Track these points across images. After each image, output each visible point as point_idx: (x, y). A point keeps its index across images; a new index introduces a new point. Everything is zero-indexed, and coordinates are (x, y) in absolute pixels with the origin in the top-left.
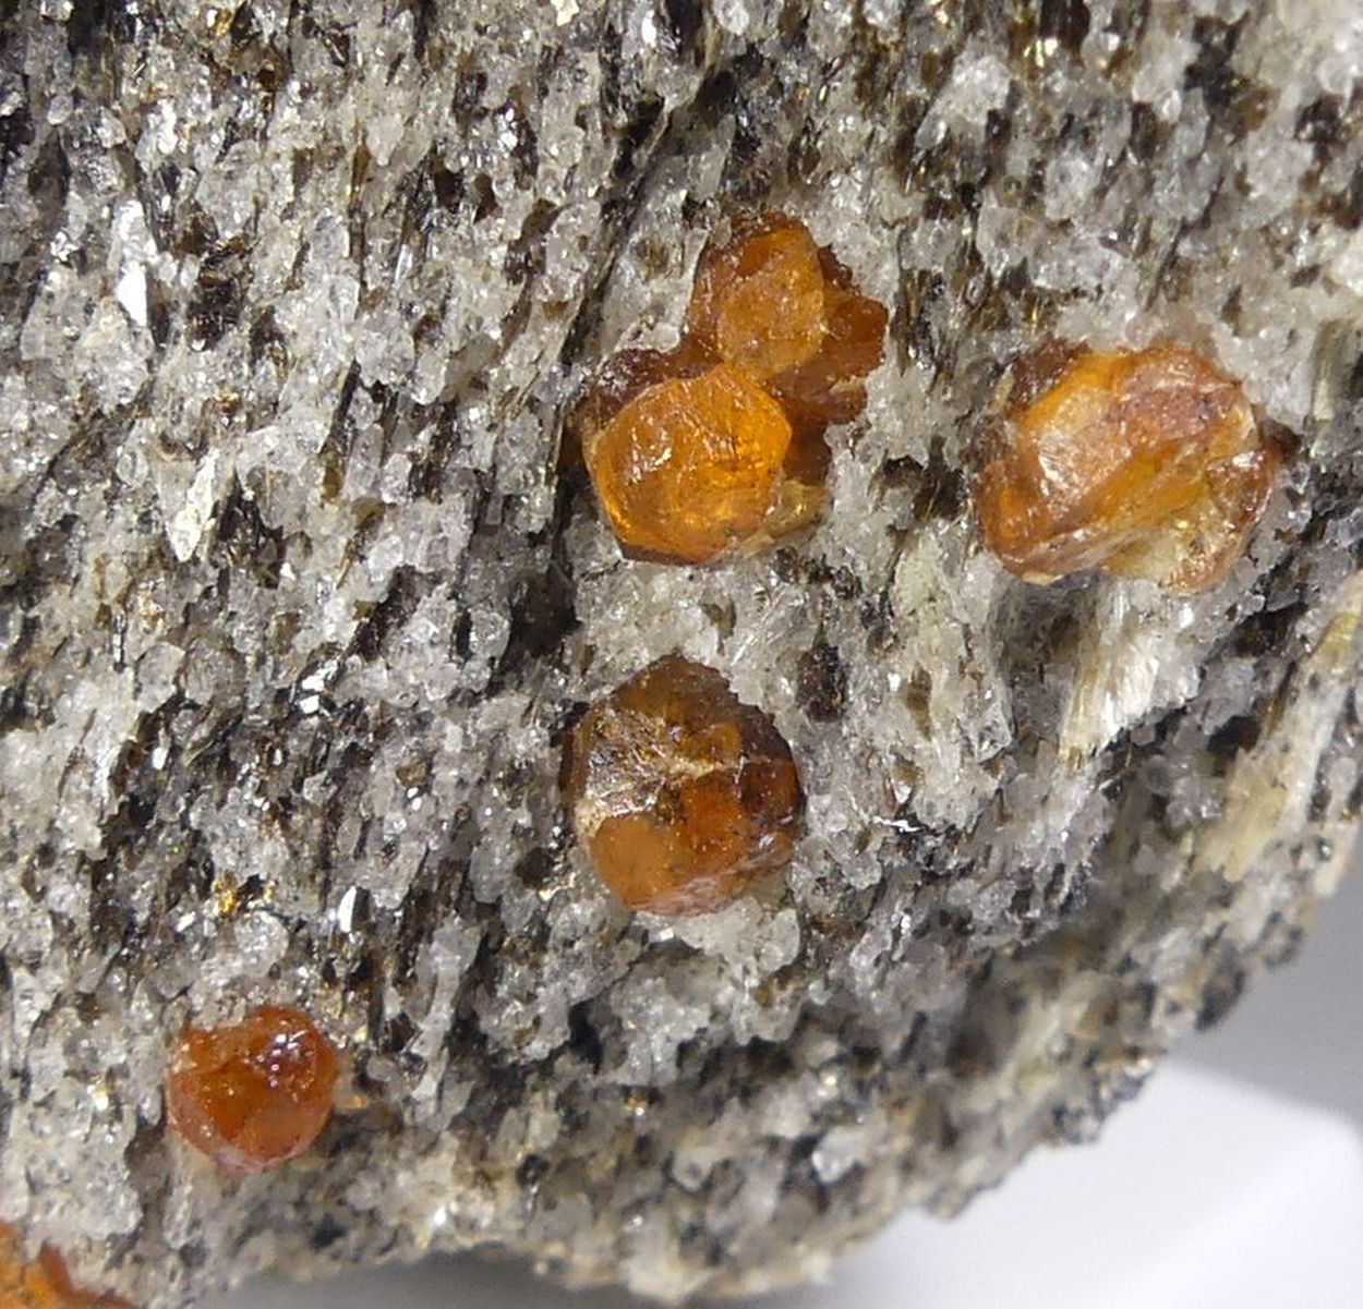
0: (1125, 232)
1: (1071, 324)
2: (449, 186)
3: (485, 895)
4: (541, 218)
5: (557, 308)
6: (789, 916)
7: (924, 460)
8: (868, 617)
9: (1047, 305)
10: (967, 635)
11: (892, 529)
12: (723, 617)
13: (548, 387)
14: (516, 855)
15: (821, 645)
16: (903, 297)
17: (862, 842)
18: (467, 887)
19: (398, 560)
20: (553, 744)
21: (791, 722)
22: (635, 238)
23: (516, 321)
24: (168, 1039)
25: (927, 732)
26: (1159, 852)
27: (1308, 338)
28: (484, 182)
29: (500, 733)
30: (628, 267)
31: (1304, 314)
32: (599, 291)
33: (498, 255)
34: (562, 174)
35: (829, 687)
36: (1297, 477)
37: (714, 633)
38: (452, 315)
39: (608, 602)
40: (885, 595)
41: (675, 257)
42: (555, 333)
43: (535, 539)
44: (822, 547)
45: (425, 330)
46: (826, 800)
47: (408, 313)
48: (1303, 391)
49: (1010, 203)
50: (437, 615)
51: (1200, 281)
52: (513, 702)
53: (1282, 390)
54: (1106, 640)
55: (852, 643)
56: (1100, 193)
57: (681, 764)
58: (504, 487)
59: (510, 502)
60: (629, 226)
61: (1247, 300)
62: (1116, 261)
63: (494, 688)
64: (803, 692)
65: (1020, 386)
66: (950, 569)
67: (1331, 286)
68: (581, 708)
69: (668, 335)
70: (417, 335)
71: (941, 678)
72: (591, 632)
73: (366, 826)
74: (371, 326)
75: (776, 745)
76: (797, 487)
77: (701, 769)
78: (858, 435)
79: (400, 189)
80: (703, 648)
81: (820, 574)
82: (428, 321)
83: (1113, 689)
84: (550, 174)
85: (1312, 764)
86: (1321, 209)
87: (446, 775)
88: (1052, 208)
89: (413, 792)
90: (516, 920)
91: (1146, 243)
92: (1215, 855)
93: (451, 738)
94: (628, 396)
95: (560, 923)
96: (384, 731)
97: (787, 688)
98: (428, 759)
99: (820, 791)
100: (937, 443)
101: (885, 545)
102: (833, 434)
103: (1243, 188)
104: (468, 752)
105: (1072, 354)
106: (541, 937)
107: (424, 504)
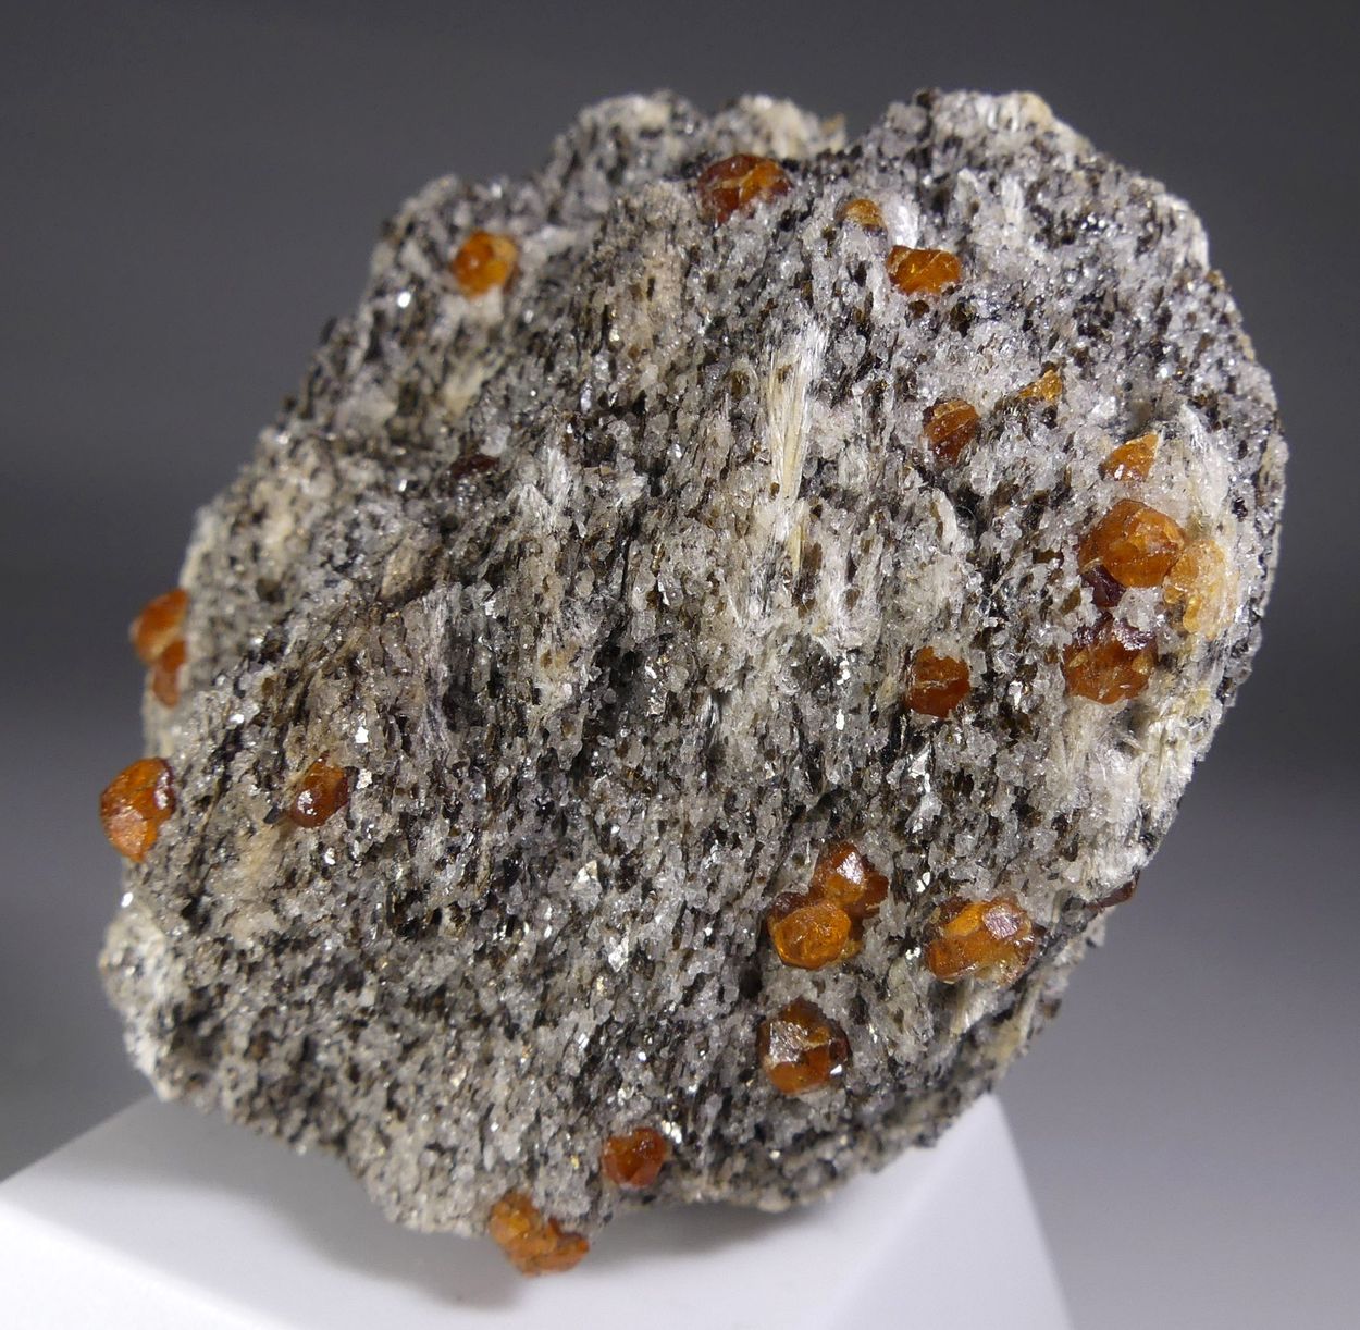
0: (985, 860)
1: (963, 891)
2: (722, 836)
3: (726, 1085)
4: (758, 847)
5: (761, 879)
6: (842, 1092)
7: (903, 936)
8: (877, 987)
9: (956, 884)
10: (919, 997)
11: (889, 959)
12: (820, 986)
13: (757, 905)
14: (738, 1073)
15: (858, 996)
16: (895, 875)
17: (875, 1069)
18: (718, 1083)
19: (700, 971)
20: (753, 1030)
21: (846, 1024)
22: (792, 853)
23: (748, 885)
24: (603, 1141)
25: (901, 1031)
26: (970, 1053)
27: (1052, 896)
28: (736, 835)
29: (733, 1029)
30: (789, 864)
31: (1052, 889)
32: (776, 872)
33: (742, 863)
34: (767, 833)
35: (862, 1013)
36: (1044, 941)
37: (816, 991)
38: (722, 882)
39: (776, 980)
40: (884, 981)
41: (808, 861)
42: (761, 887)
43: (748, 958)
44: (860, 962)
45: (712, 888)
46: (861, 1053)
47: (705, 881)
48: (1049, 913)
49: (941, 848)
50: (713, 988)
51: (1014, 878)
52: (738, 1017)
53: (1042, 914)
54: (966, 994)
55: (870, 996)
56: (977, 847)
57: (807, 1043)
58: (738, 941)
59: (740, 946)
60: (789, 848)
61: (1031, 885)
62: (981, 869)
63: (732, 1012)
64: (852, 1014)
65: (944, 913)
66: (911, 973)
67: (1062, 880)
68: (764, 1018)
69: (804, 887)
70: (709, 890)
71: (908, 1013)
72: (768, 991)
73: (684, 1066)
74: (691, 887)
75: (841, 1033)
76: (853, 943)
77: (814, 1045)
78: (876, 925)
79: (702, 835)
80: (812, 995)
81: (858, 971)
82: (712, 884)
83: (968, 1010)
84: (762, 833)
85: (1029, 1020)
86: (1060, 854)
87: (714, 1045)
88: (958, 851)
89: (702, 1053)
90: (738, 1094)
91: (994, 864)
92: (991, 1054)
93: (715, 1031)
94: (790, 911)
95: (754, 1095)
96: (691, 1030)
97: (845, 1012)
98: (707, 1039)
99: (859, 1050)
100: (908, 929)
101: (886, 964)
102: (865, 922)
103: (1031, 846)
104: (722, 1035)
105: (965, 903)
106: (746, 1099)
107: (709, 949)
